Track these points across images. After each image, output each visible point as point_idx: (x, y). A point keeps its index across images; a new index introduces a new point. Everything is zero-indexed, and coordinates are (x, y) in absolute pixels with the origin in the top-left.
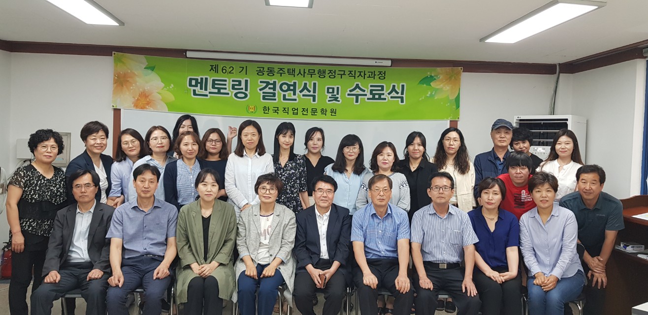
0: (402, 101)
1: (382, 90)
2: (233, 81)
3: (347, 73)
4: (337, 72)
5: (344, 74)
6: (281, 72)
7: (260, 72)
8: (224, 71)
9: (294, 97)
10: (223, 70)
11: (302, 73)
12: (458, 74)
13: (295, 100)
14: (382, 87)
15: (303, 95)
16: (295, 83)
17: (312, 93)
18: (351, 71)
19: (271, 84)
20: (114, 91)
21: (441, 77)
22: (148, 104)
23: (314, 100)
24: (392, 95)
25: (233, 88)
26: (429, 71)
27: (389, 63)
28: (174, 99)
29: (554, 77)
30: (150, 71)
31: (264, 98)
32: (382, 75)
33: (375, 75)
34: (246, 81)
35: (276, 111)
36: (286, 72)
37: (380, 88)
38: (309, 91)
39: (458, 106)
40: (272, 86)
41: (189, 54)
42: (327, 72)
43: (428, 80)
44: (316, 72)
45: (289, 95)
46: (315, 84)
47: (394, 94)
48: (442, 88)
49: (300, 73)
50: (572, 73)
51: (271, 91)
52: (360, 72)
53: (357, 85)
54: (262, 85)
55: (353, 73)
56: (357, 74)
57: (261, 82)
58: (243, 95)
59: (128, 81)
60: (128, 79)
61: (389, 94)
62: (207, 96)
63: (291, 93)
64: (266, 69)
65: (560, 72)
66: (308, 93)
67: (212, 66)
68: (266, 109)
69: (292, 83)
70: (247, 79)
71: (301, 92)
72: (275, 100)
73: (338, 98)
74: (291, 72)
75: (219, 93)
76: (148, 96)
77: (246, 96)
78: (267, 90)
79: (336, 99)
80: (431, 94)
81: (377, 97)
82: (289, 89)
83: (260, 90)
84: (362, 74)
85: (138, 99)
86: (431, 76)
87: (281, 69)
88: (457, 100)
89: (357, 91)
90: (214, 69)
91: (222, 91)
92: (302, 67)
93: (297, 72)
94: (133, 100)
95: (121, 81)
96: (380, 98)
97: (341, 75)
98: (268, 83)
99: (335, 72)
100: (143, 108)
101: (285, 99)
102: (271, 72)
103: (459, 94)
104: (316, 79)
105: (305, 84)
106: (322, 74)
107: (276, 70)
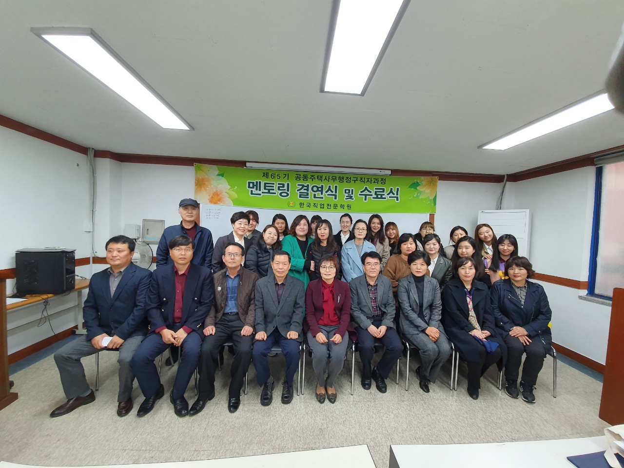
0: (397, 200)
1: (383, 192)
2: (279, 184)
3: (359, 179)
4: (352, 179)
5: (357, 180)
6: (313, 178)
7: (298, 178)
8: (273, 177)
9: (321, 196)
10: (271, 176)
11: (328, 179)
12: (436, 182)
13: (322, 198)
14: (384, 189)
15: (328, 195)
16: (322, 186)
17: (334, 193)
18: (361, 178)
19: (306, 186)
20: (195, 191)
21: (424, 183)
22: (219, 200)
23: (335, 198)
24: (390, 195)
25: (279, 189)
26: (415, 179)
27: (389, 172)
28: (237, 197)
29: (502, 184)
30: (220, 177)
31: (300, 197)
32: (383, 181)
33: (378, 181)
34: (288, 184)
35: (309, 206)
36: (316, 178)
37: (382, 190)
38: (332, 192)
39: (435, 204)
40: (306, 188)
41: (248, 164)
42: (345, 178)
43: (415, 185)
44: (337, 178)
45: (318, 194)
46: (336, 187)
47: (391, 195)
48: (425, 191)
49: (326, 179)
50: (515, 181)
51: (306, 191)
52: (368, 179)
53: (366, 188)
54: (298, 187)
55: (363, 179)
56: (366, 180)
57: (298, 185)
58: (286, 194)
59: (205, 184)
60: (206, 183)
61: (388, 194)
62: (260, 194)
63: (319, 193)
64: (302, 176)
65: (507, 181)
66: (331, 193)
67: (264, 173)
68: (301, 204)
69: (320, 186)
70: (288, 183)
71: (326, 192)
72: (308, 198)
73: (352, 197)
74: (320, 178)
75: (269, 192)
76: (219, 195)
77: (288, 195)
78: (302, 191)
79: (351, 198)
80: (417, 195)
81: (379, 196)
82: (318, 190)
83: (298, 190)
84: (370, 180)
85: (212, 197)
86: (417, 182)
87: (313, 176)
88: (435, 199)
89: (366, 192)
90: (266, 175)
91: (271, 191)
92: (327, 175)
93: (324, 178)
94: (209, 197)
95: (200, 184)
96: (381, 198)
97: (355, 181)
98: (303, 186)
99: (350, 178)
100: (215, 203)
101: (315, 197)
102: (305, 178)
103: (436, 195)
104: (337, 183)
105: (330, 187)
106: (341, 180)
107: (309, 177)
